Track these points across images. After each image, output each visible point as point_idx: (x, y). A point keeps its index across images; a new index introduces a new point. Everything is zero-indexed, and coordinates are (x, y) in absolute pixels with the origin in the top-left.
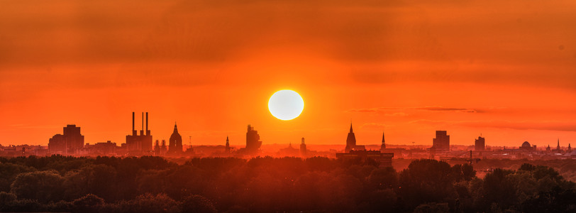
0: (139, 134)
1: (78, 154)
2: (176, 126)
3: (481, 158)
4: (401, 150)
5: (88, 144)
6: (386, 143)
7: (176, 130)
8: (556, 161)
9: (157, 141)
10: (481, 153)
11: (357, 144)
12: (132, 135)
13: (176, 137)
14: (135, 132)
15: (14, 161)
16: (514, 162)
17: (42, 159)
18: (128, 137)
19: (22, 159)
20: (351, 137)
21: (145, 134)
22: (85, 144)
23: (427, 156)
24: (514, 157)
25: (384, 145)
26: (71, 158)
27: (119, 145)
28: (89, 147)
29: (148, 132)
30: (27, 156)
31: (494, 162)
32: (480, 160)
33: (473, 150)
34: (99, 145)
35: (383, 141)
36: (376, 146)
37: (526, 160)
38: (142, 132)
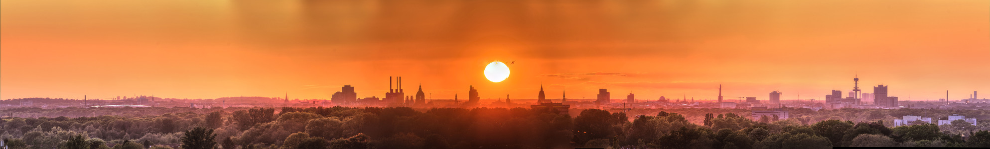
0: (394, 92)
1: (352, 105)
2: (420, 86)
3: (632, 108)
4: (575, 102)
5: (359, 99)
6: (566, 97)
7: (420, 89)
8: (684, 109)
9: (407, 97)
10: (631, 104)
11: (546, 99)
12: (390, 92)
13: (420, 94)
14: (392, 90)
15: (307, 110)
16: (654, 110)
17: (327, 109)
18: (387, 94)
19: (313, 109)
20: (542, 94)
21: (399, 91)
22: (357, 99)
23: (595, 107)
24: (653, 107)
25: (564, 99)
26: (347, 108)
27: (381, 99)
28: (360, 101)
29: (401, 90)
30: (317, 107)
31: (641, 110)
32: (630, 109)
33: (626, 102)
34: (367, 100)
35: (564, 96)
36: (559, 100)
37: (662, 109)
38: (397, 90)
